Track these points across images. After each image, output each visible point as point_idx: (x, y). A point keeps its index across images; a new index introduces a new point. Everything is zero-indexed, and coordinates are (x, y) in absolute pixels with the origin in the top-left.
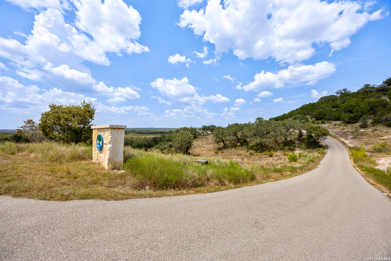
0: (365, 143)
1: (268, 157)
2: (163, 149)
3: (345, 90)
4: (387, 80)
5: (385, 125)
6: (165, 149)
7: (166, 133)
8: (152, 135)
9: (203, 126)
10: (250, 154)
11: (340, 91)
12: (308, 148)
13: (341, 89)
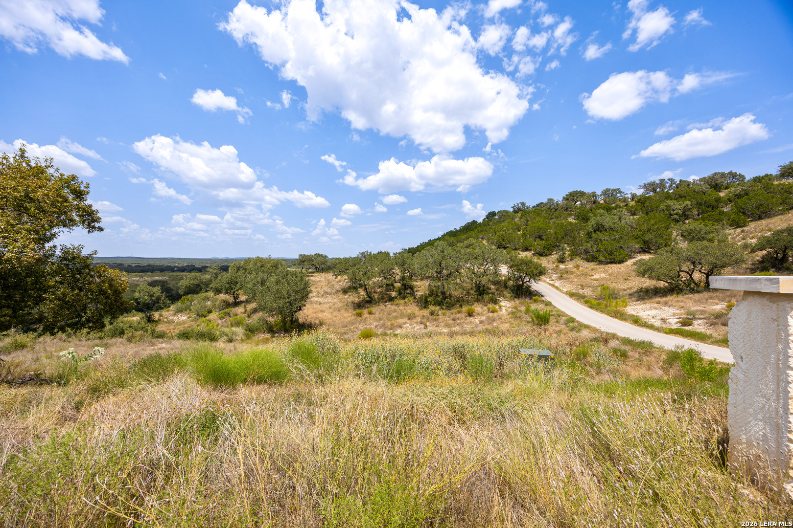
0: (580, 285)
1: (466, 317)
2: (205, 314)
3: (523, 204)
4: (566, 195)
5: (583, 259)
6: (210, 312)
7: (176, 271)
8: (136, 276)
9: (300, 255)
10: (432, 314)
11: (518, 204)
12: (516, 297)
13: (518, 203)
